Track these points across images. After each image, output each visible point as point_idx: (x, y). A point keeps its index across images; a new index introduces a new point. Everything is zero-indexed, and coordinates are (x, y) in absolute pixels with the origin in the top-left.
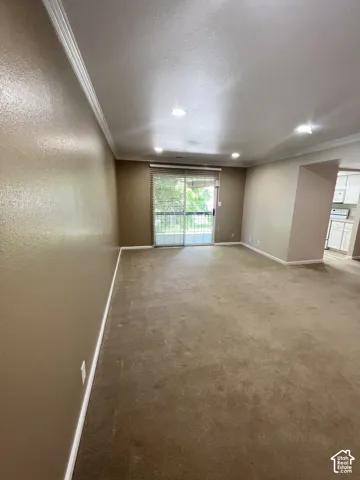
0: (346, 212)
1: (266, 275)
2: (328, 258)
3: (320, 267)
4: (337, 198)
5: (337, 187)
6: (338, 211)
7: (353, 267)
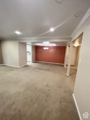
0: (29, 53)
1: (15, 72)
2: (28, 64)
3: (27, 66)
4: (27, 51)
5: (27, 48)
6: (28, 53)
7: (33, 64)
